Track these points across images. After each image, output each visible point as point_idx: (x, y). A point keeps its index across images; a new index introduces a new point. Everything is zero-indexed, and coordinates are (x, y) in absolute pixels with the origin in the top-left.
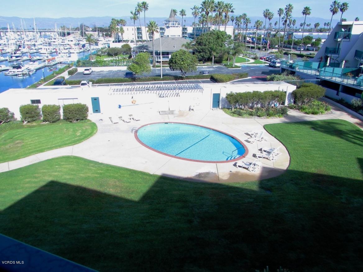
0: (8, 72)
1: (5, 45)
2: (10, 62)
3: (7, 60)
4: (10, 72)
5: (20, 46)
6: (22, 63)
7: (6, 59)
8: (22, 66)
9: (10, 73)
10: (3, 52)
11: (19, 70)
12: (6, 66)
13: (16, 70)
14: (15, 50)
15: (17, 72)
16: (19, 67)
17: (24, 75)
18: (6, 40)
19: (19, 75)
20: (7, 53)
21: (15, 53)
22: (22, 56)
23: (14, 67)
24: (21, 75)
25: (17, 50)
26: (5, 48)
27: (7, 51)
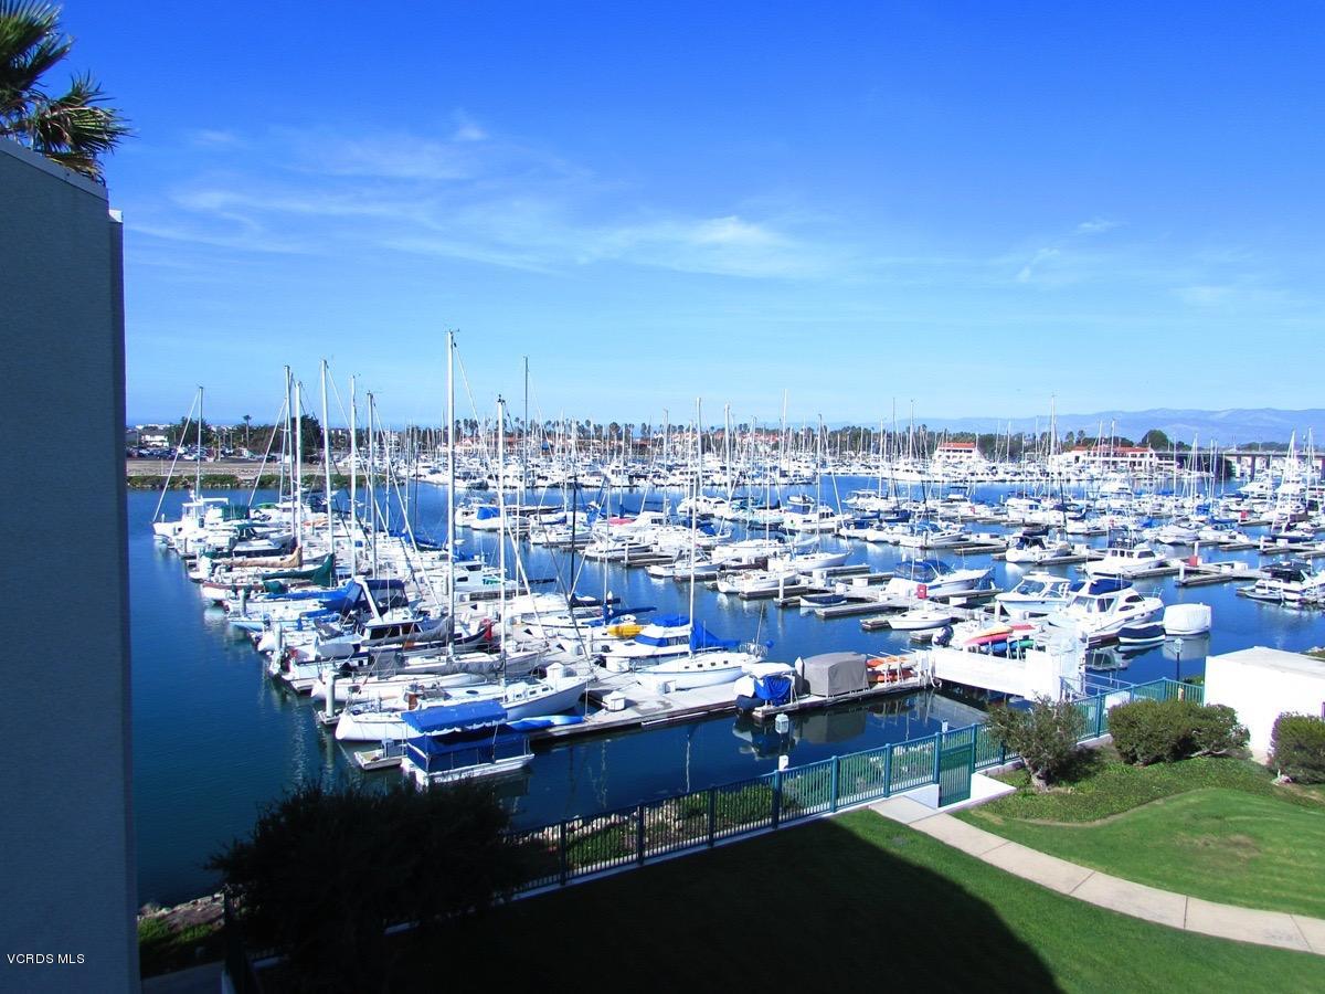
0: (1253, 587)
1: (1261, 496)
2: (1265, 553)
3: (1258, 547)
4: (1258, 587)
5: (1313, 506)
6: (1309, 562)
7: (1255, 542)
8: (1305, 575)
9: (1258, 590)
10: (1250, 519)
11: (1294, 585)
12: (1250, 567)
13: (1282, 585)
14: (1292, 516)
15: (1285, 590)
16: (1293, 576)
17: (1304, 604)
18: (1268, 483)
19: (1288, 603)
20: (1261, 524)
21: (1289, 528)
22: (1311, 539)
23: (1276, 575)
24: (1296, 604)
25: (1296, 519)
26: (1258, 508)
27: (1264, 518)
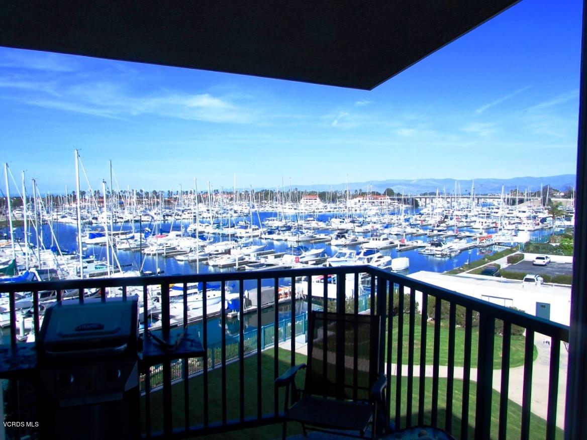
0: (424, 250)
1: (428, 214)
2: (429, 237)
3: (426, 234)
4: (426, 250)
5: (446, 217)
6: (444, 239)
7: (426, 232)
8: (443, 244)
9: (426, 251)
10: (424, 223)
11: (439, 248)
12: (424, 242)
13: (434, 248)
14: (439, 222)
15: (436, 250)
16: (439, 245)
17: (443, 256)
18: (431, 209)
19: (437, 256)
20: (428, 225)
21: (438, 226)
22: (446, 230)
23: (432, 244)
24: (440, 256)
25: (441, 222)
26: (427, 219)
27: (429, 223)
